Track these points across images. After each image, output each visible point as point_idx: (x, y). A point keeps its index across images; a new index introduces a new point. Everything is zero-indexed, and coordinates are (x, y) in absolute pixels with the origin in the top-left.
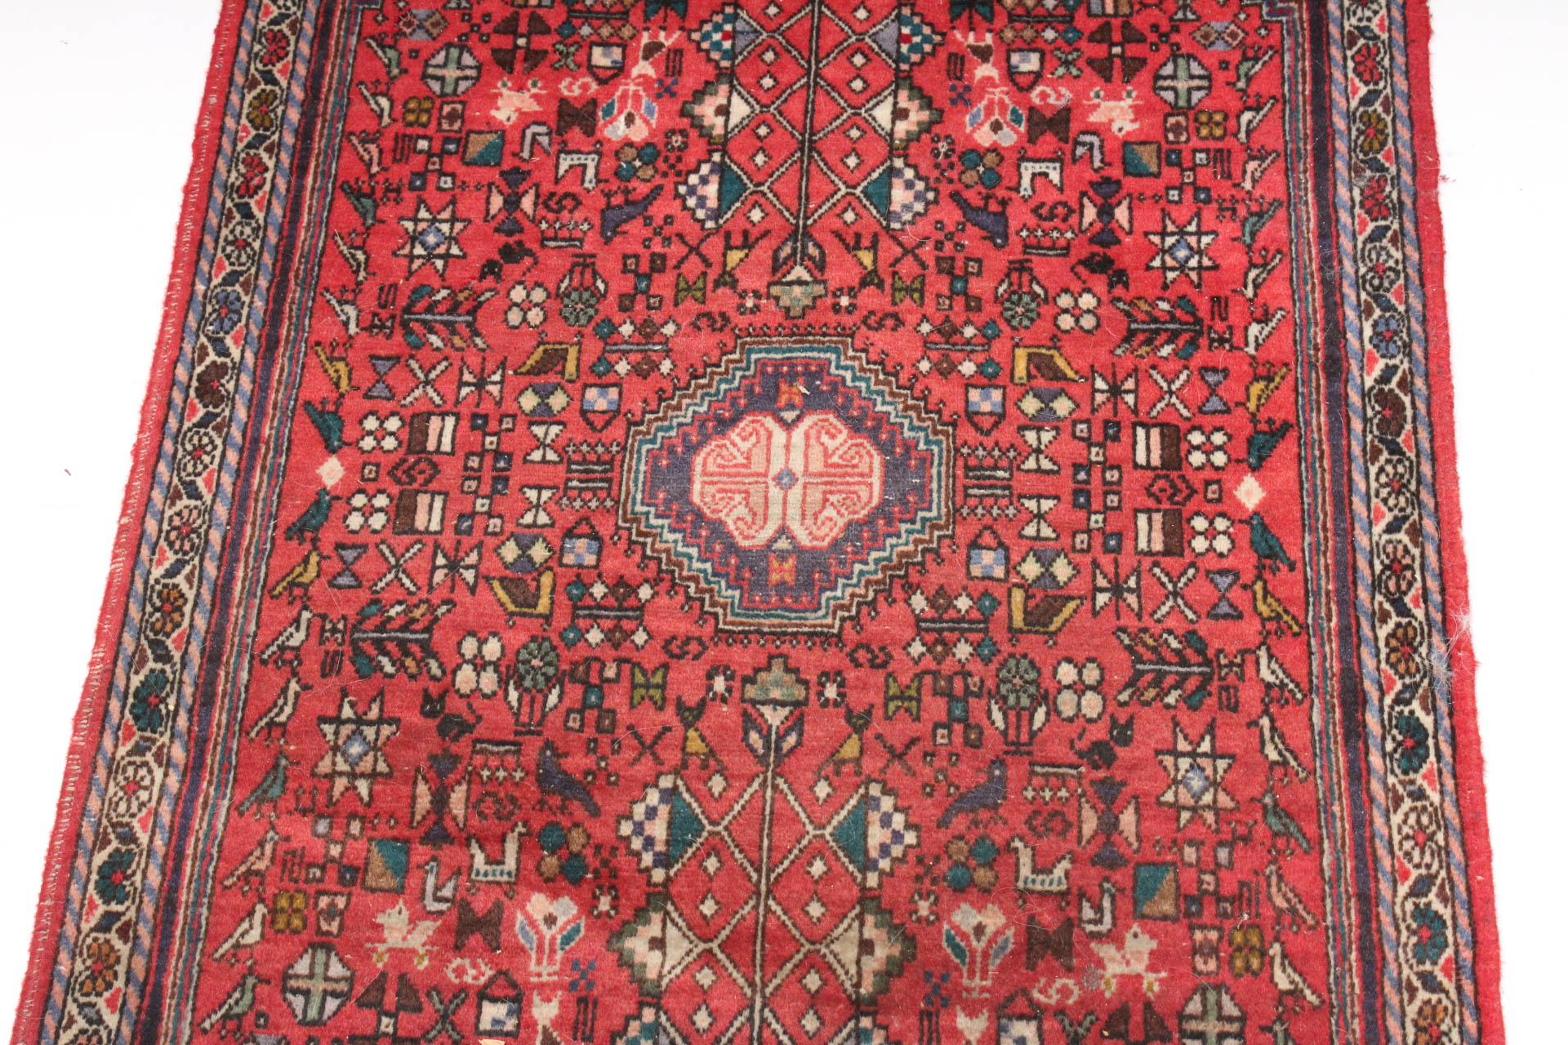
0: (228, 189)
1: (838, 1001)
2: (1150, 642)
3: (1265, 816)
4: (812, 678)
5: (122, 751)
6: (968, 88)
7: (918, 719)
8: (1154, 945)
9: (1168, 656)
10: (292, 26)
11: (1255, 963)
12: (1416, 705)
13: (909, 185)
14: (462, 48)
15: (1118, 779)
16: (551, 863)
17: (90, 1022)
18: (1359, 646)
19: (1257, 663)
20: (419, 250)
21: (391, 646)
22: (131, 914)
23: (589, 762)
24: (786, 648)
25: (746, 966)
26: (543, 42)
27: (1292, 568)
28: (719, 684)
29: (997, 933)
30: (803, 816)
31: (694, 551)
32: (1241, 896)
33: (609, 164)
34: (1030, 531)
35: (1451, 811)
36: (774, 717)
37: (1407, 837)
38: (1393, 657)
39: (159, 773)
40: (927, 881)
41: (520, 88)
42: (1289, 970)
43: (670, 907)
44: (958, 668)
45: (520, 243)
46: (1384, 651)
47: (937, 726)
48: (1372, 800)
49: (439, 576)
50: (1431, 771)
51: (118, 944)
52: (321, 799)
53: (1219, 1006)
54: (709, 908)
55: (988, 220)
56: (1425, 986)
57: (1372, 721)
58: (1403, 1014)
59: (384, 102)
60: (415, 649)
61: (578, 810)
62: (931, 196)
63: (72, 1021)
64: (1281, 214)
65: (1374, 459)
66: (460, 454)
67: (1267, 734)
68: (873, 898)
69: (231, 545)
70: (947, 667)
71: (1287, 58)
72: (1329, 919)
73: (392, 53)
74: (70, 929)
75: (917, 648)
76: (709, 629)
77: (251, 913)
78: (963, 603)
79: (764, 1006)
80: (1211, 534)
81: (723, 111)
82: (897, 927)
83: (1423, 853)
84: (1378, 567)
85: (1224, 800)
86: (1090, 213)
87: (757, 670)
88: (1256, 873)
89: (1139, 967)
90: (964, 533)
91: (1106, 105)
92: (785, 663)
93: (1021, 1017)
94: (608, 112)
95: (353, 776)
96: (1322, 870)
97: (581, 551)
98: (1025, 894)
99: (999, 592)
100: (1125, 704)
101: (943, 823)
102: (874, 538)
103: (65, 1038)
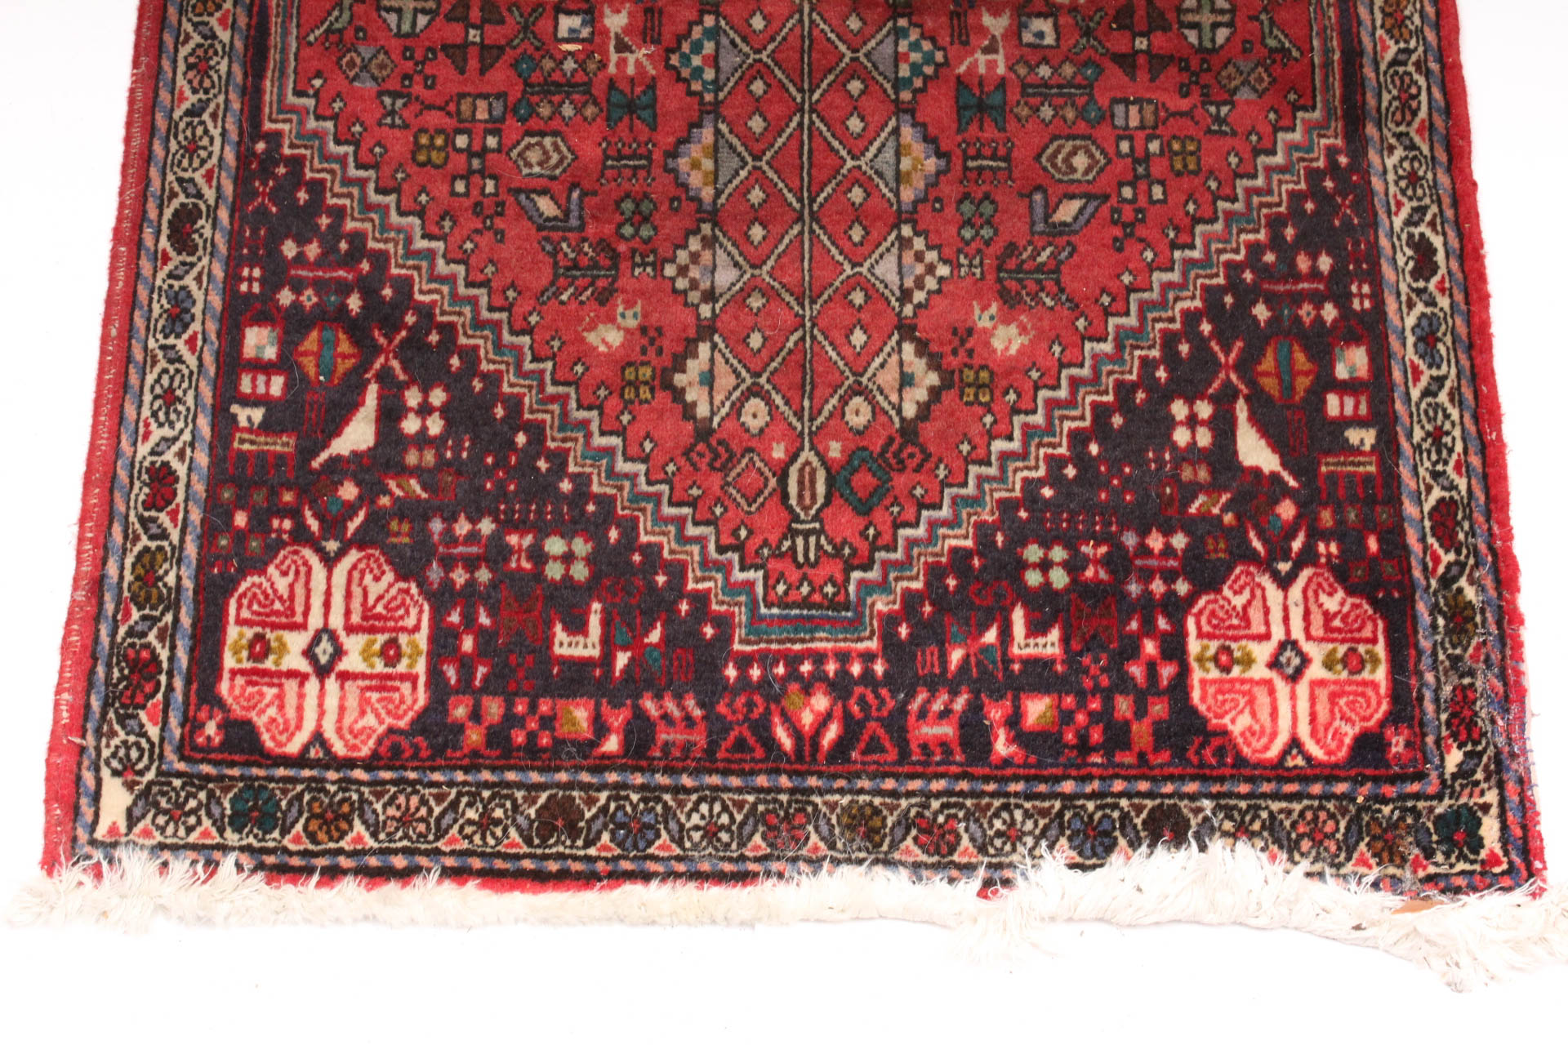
17: (205, 37)
53: (1212, 1)
58: (1372, 3)
63: (188, 38)
79: (812, 10)
93: (1039, 15)
103: (184, 51)
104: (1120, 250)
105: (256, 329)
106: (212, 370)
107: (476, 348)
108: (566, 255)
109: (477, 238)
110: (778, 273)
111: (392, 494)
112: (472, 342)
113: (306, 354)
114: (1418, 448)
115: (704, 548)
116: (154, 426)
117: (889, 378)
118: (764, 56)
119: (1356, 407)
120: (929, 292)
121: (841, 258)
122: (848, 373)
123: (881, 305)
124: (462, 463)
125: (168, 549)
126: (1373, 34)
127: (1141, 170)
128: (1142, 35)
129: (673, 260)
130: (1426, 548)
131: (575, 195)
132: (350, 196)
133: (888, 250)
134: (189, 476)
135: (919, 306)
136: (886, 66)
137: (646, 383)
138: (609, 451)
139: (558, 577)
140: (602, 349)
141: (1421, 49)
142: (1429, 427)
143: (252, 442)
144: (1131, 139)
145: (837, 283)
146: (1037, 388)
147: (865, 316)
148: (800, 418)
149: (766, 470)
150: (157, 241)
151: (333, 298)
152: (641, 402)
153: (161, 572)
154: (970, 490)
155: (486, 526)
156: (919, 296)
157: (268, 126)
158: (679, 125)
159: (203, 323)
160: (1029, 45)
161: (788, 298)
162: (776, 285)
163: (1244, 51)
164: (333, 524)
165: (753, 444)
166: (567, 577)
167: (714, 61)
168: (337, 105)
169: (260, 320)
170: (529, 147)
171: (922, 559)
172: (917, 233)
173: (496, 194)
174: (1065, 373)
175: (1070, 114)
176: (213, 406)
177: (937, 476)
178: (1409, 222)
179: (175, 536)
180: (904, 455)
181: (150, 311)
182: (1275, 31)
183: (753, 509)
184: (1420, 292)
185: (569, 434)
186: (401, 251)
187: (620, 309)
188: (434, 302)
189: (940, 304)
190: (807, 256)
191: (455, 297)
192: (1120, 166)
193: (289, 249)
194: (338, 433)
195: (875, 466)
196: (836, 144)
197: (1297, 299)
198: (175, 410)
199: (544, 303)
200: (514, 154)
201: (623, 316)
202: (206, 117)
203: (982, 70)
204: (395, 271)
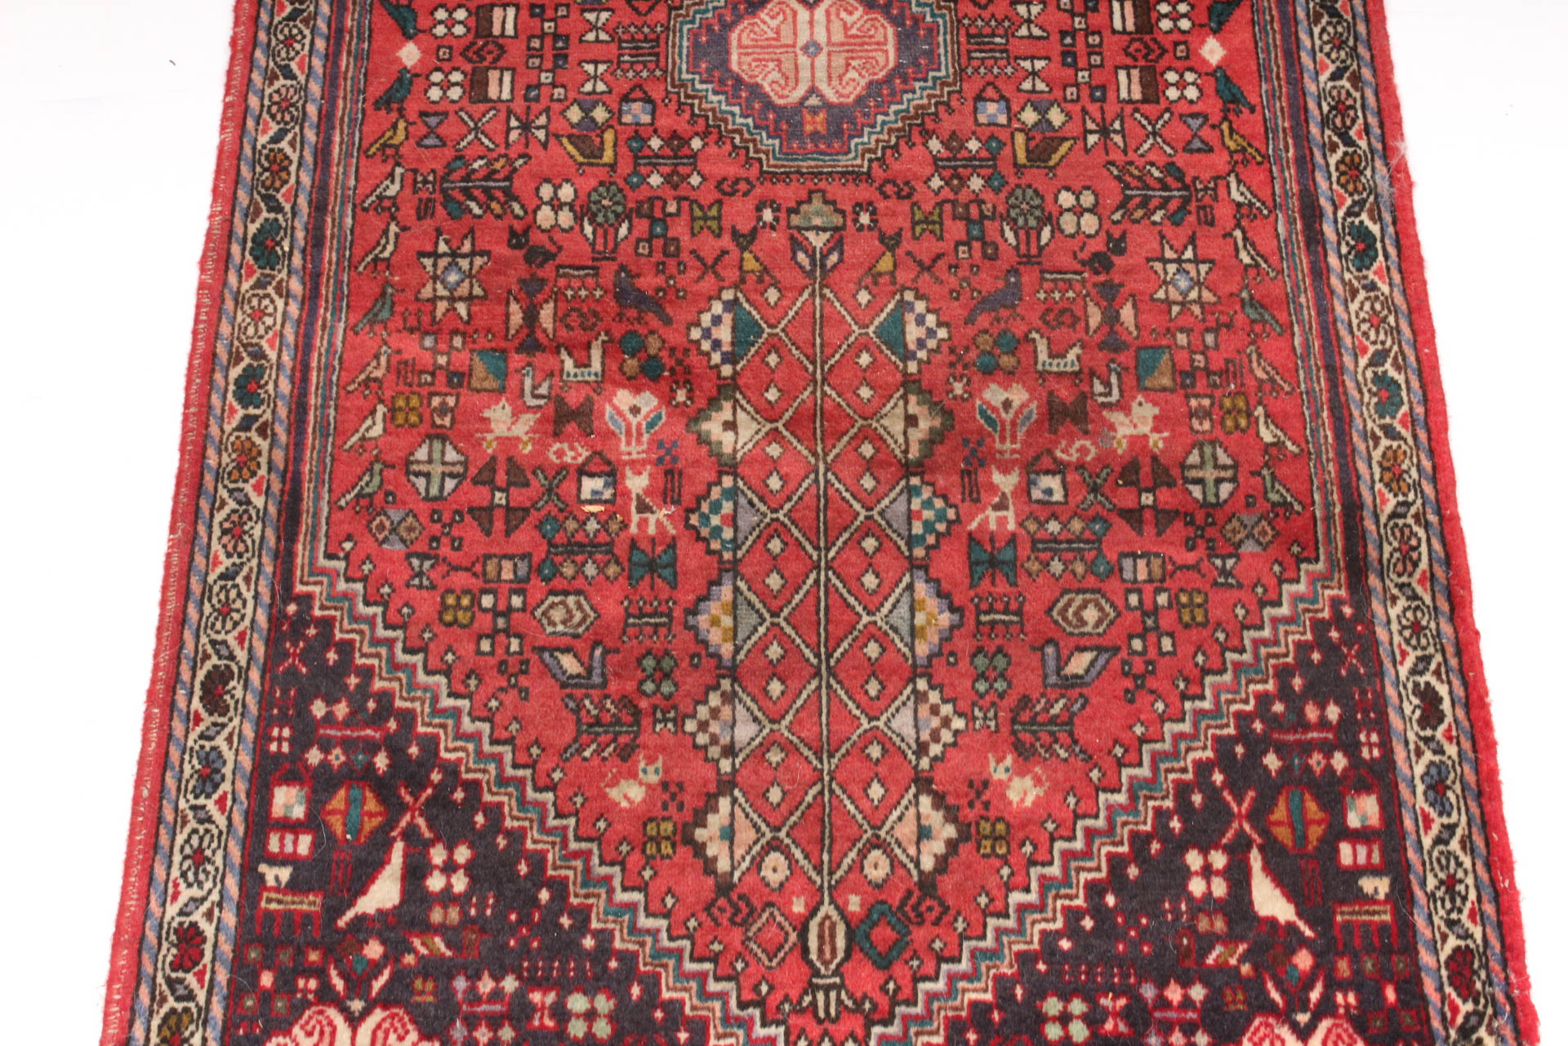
1: (890, 465)
2: (1136, 172)
3: (1243, 307)
4: (848, 208)
5: (246, 286)
7: (941, 238)
8: (1157, 411)
9: (1152, 183)
11: (1243, 422)
12: (1364, 217)
15: (1116, 281)
16: (632, 364)
17: (240, 503)
18: (1313, 171)
19: (1228, 186)
21: (476, 193)
22: (268, 416)
23: (660, 281)
24: (823, 185)
25: (809, 440)
27: (1252, 110)
28: (768, 215)
29: (1023, 406)
30: (848, 318)
31: (736, 109)
32: (1227, 371)
34: (1027, 85)
35: (1399, 299)
36: (818, 241)
37: (1364, 320)
38: (1343, 180)
39: (280, 303)
40: (959, 368)
42: (1272, 427)
43: (738, 396)
44: (972, 197)
46: (1335, 175)
47: (958, 244)
48: (1332, 292)
49: (514, 136)
50: (1380, 268)
51: (258, 440)
52: (426, 319)
53: (1215, 457)
54: (772, 395)
56: (1387, 435)
57: (1328, 230)
58: (1370, 458)
60: (499, 194)
61: (654, 322)
63: (223, 504)
65: (1317, 21)
66: (523, 37)
67: (1240, 243)
68: (914, 382)
69: (326, 119)
70: (963, 197)
72: (1303, 386)
74: (214, 430)
75: (936, 183)
76: (754, 172)
77: (373, 412)
78: (973, 145)
79: (827, 470)
80: (1181, 85)
82: (936, 404)
83: (1377, 332)
84: (1326, 108)
85: (1207, 296)
87: (799, 203)
88: (1238, 352)
89: (1145, 429)
90: (970, 89)
92: (824, 196)
93: (1047, 472)
95: (452, 299)
96: (1294, 348)
97: (637, 113)
98: (1044, 375)
99: (1004, 135)
100: (1118, 222)
101: (969, 321)
102: (893, 93)
103: (219, 517)
104: (1131, 701)
105: (284, 788)
106: (240, 829)
107: (500, 805)
108: (588, 712)
109: (502, 696)
110: (796, 728)
111: (416, 952)
112: (496, 799)
113: (333, 812)
114: (1431, 897)
115: (725, 1004)
116: (182, 886)
117: (906, 831)
118: (781, 515)
119: (1369, 856)
120: (944, 745)
121: (857, 712)
122: (866, 826)
123: (898, 759)
124: (486, 920)
125: (194, 1010)
126: (1372, 488)
127: (1150, 622)
128: (1148, 490)
129: (693, 716)
130: (1443, 998)
131: (598, 652)
132: (378, 655)
133: (904, 704)
134: (216, 936)
135: (935, 759)
136: (899, 524)
137: (667, 838)
138: (632, 907)
139: (580, 1035)
140: (624, 804)
141: (1419, 502)
142: (1442, 875)
143: (279, 902)
144: (1139, 592)
145: (854, 737)
146: (1052, 839)
147: (882, 770)
148: (820, 872)
149: (786, 925)
150: (190, 702)
151: (360, 757)
152: (662, 857)
153: (187, 1034)
154: (989, 942)
155: (510, 984)
156: (935, 749)
157: (300, 588)
158: (699, 583)
159: (234, 783)
160: (1038, 502)
161: (806, 752)
162: (795, 739)
163: (1248, 505)
164: (358, 984)
165: (774, 898)
166: (589, 1035)
167: (733, 520)
168: (367, 567)
169: (289, 779)
170: (552, 606)
171: (943, 1013)
172: (932, 687)
173: (521, 653)
174: (1080, 824)
175: (1080, 568)
176: (242, 866)
177: (955, 929)
178: (1414, 671)
179: (201, 997)
180: (923, 908)
181: (182, 771)
182: (1277, 486)
183: (774, 964)
184: (1427, 740)
185: (591, 890)
186: (427, 710)
187: (642, 765)
188: (460, 760)
189: (956, 757)
190: (825, 710)
191: (480, 754)
192: (1130, 618)
193: (319, 709)
194: (363, 891)
195: (894, 920)
196: (851, 600)
197: (1307, 748)
198: (204, 870)
199: (567, 759)
200: (538, 613)
201: (645, 771)
202: (239, 580)
203: (993, 526)
204: (421, 729)
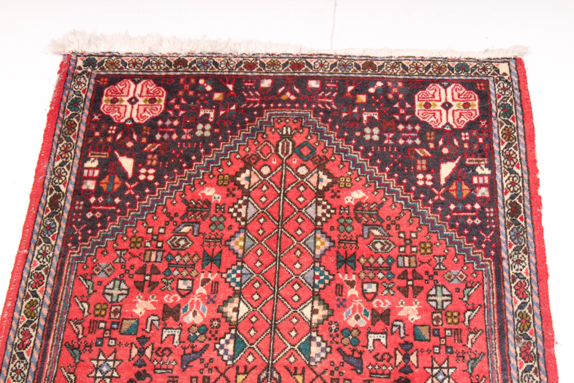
0: (14, 346)
6: (344, 300)
10: (46, 271)
13: (319, 345)
14: (121, 281)
20: (99, 374)
26: (157, 278)
33: (185, 334)
41: (146, 299)
45: (144, 371)
55: (354, 361)
59: (86, 305)
62: (328, 349)
64: (485, 359)
71: (485, 287)
73: (90, 283)
81: (236, 310)
86: (399, 358)
91: (406, 308)
94: (185, 310)
